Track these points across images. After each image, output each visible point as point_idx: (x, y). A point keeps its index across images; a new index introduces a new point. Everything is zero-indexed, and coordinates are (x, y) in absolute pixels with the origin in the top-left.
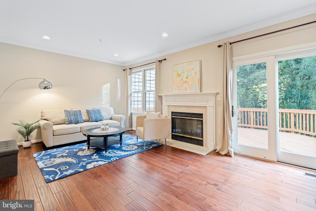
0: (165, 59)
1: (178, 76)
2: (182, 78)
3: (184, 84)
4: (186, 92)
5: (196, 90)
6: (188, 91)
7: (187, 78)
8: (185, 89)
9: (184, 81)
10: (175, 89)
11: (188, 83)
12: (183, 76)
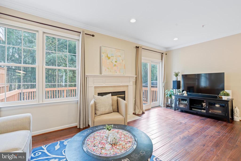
0: (93, 36)
1: (108, 58)
2: (111, 61)
3: (114, 66)
4: (116, 74)
5: (124, 73)
6: (118, 74)
7: (116, 62)
8: (115, 72)
9: (114, 65)
10: (106, 70)
11: (117, 66)
12: (113, 60)
